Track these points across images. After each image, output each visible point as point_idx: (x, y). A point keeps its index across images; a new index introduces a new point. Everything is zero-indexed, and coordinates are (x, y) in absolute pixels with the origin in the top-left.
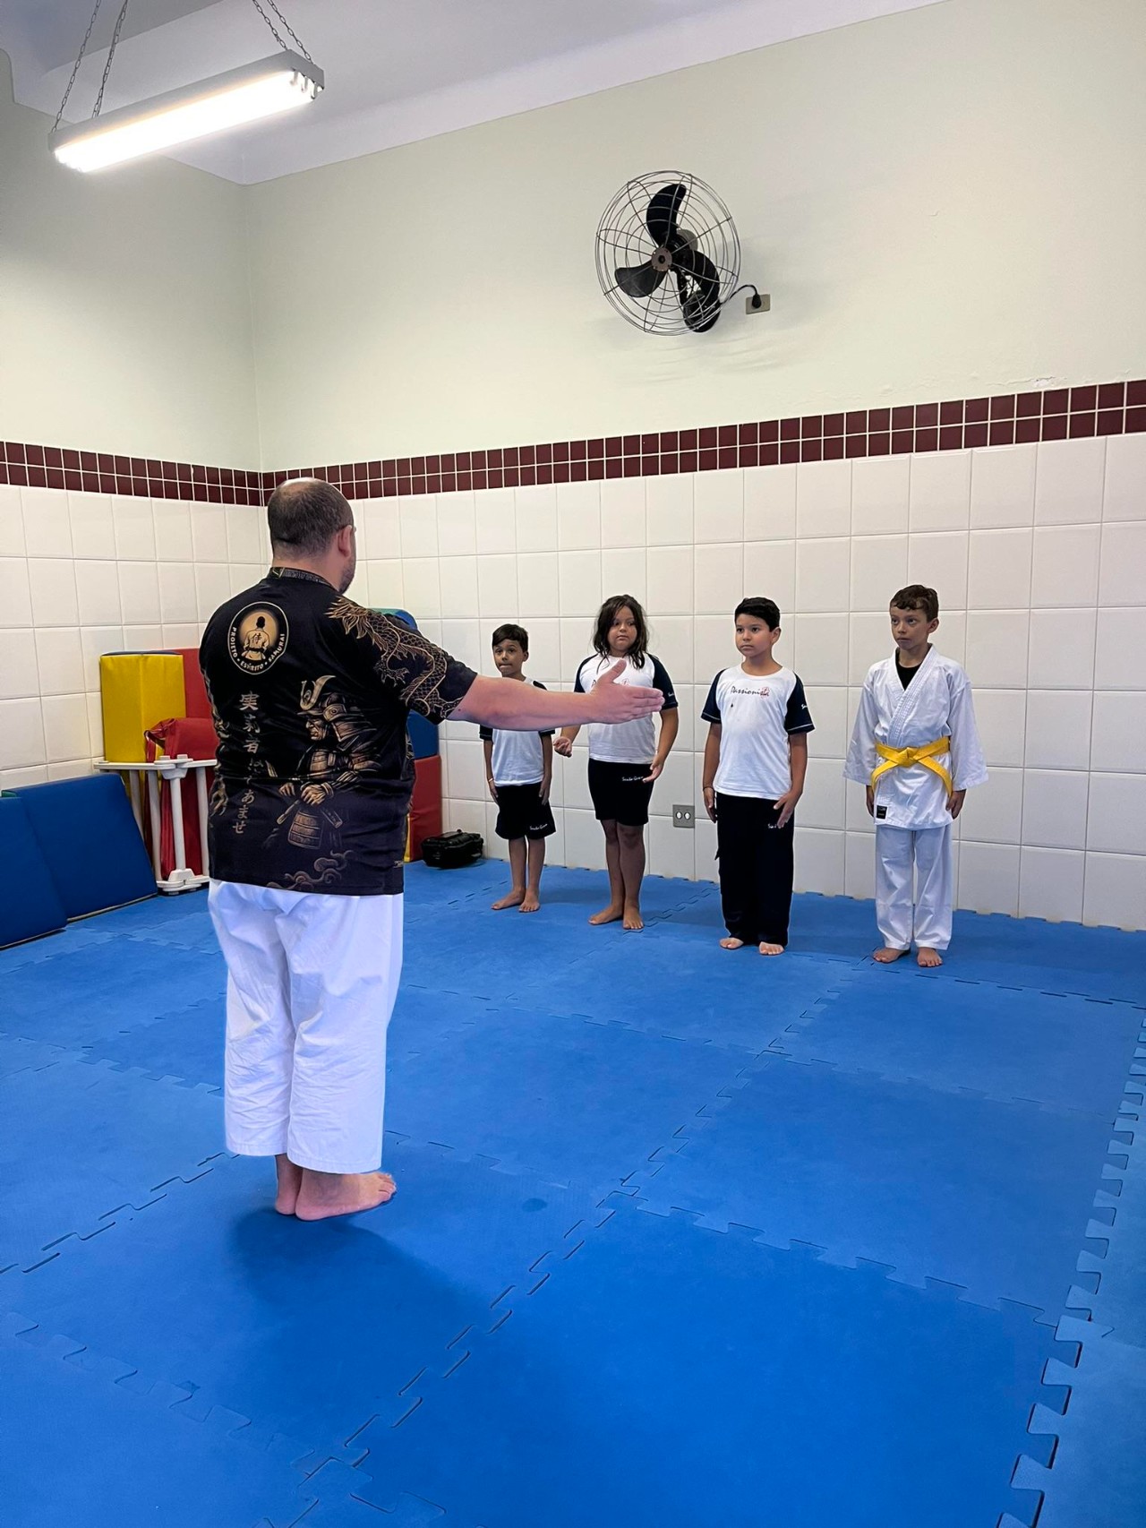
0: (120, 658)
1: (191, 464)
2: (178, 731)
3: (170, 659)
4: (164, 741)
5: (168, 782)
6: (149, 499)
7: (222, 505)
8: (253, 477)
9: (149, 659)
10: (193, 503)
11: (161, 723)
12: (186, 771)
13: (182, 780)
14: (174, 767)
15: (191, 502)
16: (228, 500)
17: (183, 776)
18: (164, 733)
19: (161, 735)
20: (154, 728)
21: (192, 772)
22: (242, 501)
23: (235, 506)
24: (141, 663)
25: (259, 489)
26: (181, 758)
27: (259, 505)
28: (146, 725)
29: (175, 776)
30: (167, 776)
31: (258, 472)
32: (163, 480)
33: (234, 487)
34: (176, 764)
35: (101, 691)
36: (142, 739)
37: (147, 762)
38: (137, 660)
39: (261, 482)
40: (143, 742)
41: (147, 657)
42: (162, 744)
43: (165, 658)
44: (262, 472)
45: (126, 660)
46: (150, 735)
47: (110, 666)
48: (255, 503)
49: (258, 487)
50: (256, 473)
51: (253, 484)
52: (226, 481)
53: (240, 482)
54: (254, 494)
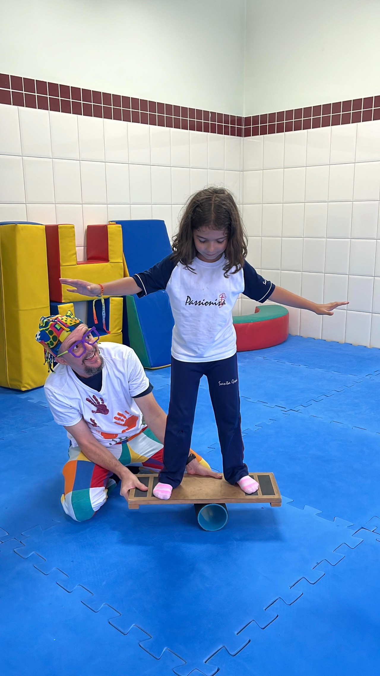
1: (210, 111)
6: (188, 131)
7: (223, 135)
8: (240, 119)
10: (210, 134)
15: (208, 133)
16: (226, 133)
22: (233, 134)
23: (230, 136)
25: (242, 127)
27: (241, 136)
31: (243, 117)
32: (196, 120)
33: (230, 125)
39: (243, 123)
44: (244, 117)
48: (239, 135)
49: (241, 126)
50: (241, 117)
51: (239, 124)
52: (226, 122)
53: (233, 123)
54: (240, 130)
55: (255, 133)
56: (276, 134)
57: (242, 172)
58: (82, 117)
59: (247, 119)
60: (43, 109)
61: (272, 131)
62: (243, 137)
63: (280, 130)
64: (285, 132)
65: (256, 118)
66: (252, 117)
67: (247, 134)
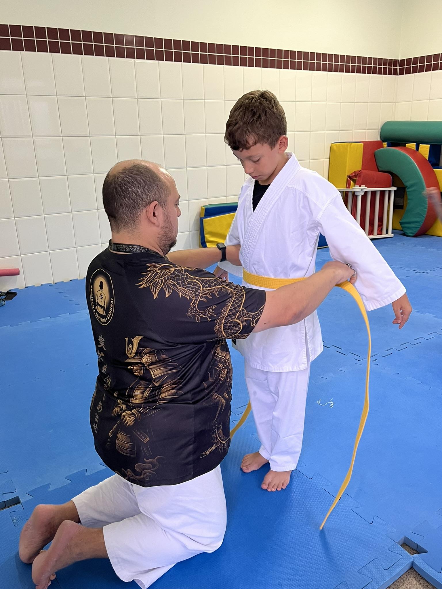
0: (340, 144)
1: (373, 57)
2: (362, 175)
3: (359, 145)
4: (356, 180)
5: (357, 196)
7: (382, 75)
8: (396, 61)
9: (352, 145)
10: (371, 75)
11: (355, 172)
12: (364, 192)
13: (362, 196)
14: (360, 190)
16: (385, 73)
17: (363, 194)
18: (356, 176)
19: (354, 177)
20: (351, 174)
21: (366, 192)
22: (390, 74)
23: (387, 76)
24: (349, 146)
26: (363, 187)
27: (396, 75)
28: (347, 174)
29: (360, 194)
30: (356, 194)
32: (362, 65)
33: (388, 67)
34: (361, 189)
35: (330, 159)
36: (345, 178)
37: (346, 188)
38: (347, 145)
39: (399, 64)
40: (346, 180)
41: (351, 144)
42: (355, 181)
43: (357, 145)
44: (400, 59)
45: (342, 145)
46: (349, 177)
47: (335, 148)
48: (395, 74)
49: (397, 67)
50: (397, 60)
51: (395, 65)
52: (385, 64)
53: (390, 65)
54: (395, 70)
55: (408, 72)
56: (425, 73)
57: (394, 104)
58: (282, 70)
59: (402, 61)
60: (259, 67)
61: (421, 71)
62: (398, 75)
63: (428, 69)
64: (433, 70)
65: (409, 61)
66: (406, 60)
67: (401, 73)
